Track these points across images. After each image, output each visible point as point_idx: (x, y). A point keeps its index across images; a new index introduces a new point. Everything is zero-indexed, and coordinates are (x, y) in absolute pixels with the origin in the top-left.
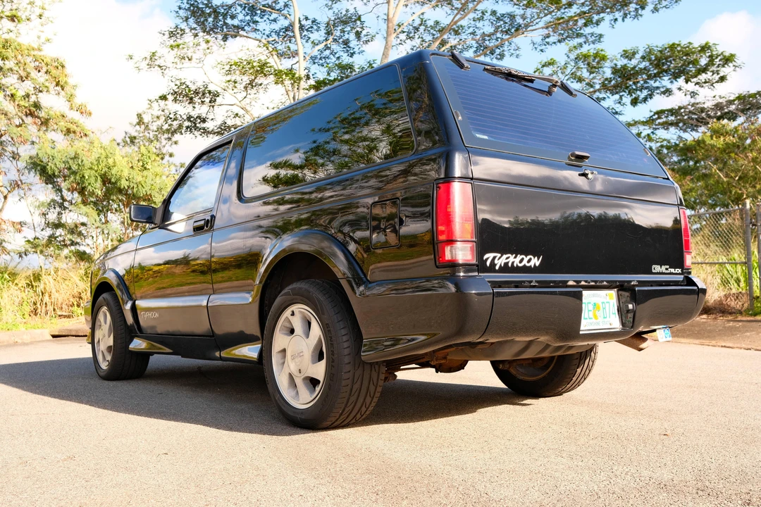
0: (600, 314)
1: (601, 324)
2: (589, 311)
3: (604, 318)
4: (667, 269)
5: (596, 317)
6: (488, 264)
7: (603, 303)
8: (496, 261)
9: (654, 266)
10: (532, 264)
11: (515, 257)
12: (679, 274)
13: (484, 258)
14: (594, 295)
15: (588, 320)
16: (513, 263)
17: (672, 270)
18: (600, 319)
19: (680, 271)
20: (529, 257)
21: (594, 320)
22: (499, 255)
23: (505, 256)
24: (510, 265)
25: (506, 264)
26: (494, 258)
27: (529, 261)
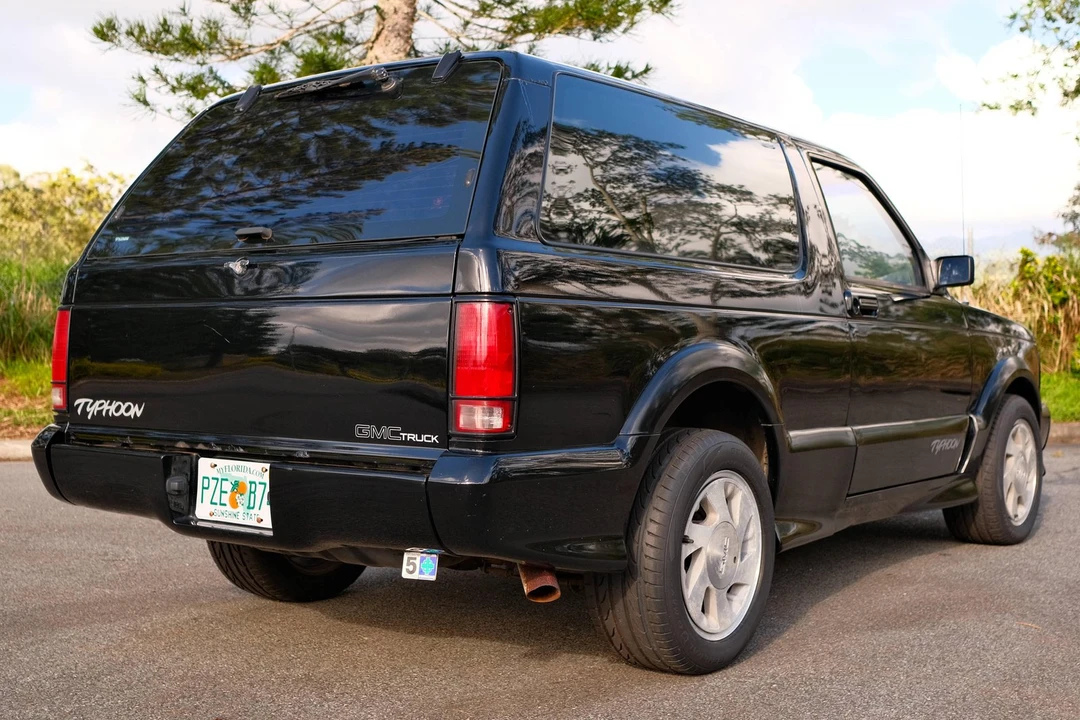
0: (243, 500)
1: (241, 516)
2: (222, 492)
3: (249, 508)
4: (396, 433)
5: (234, 504)
6: (79, 411)
7: (251, 483)
8: (88, 409)
9: (358, 427)
10: (131, 413)
11: (110, 404)
12: (434, 445)
13: (76, 404)
14: (237, 468)
15: (218, 507)
16: (108, 411)
17: (413, 437)
18: (241, 509)
19: (434, 439)
20: (127, 404)
21: (229, 508)
22: (91, 401)
23: (98, 403)
24: (104, 414)
25: (100, 412)
26: (86, 403)
27: (128, 409)
